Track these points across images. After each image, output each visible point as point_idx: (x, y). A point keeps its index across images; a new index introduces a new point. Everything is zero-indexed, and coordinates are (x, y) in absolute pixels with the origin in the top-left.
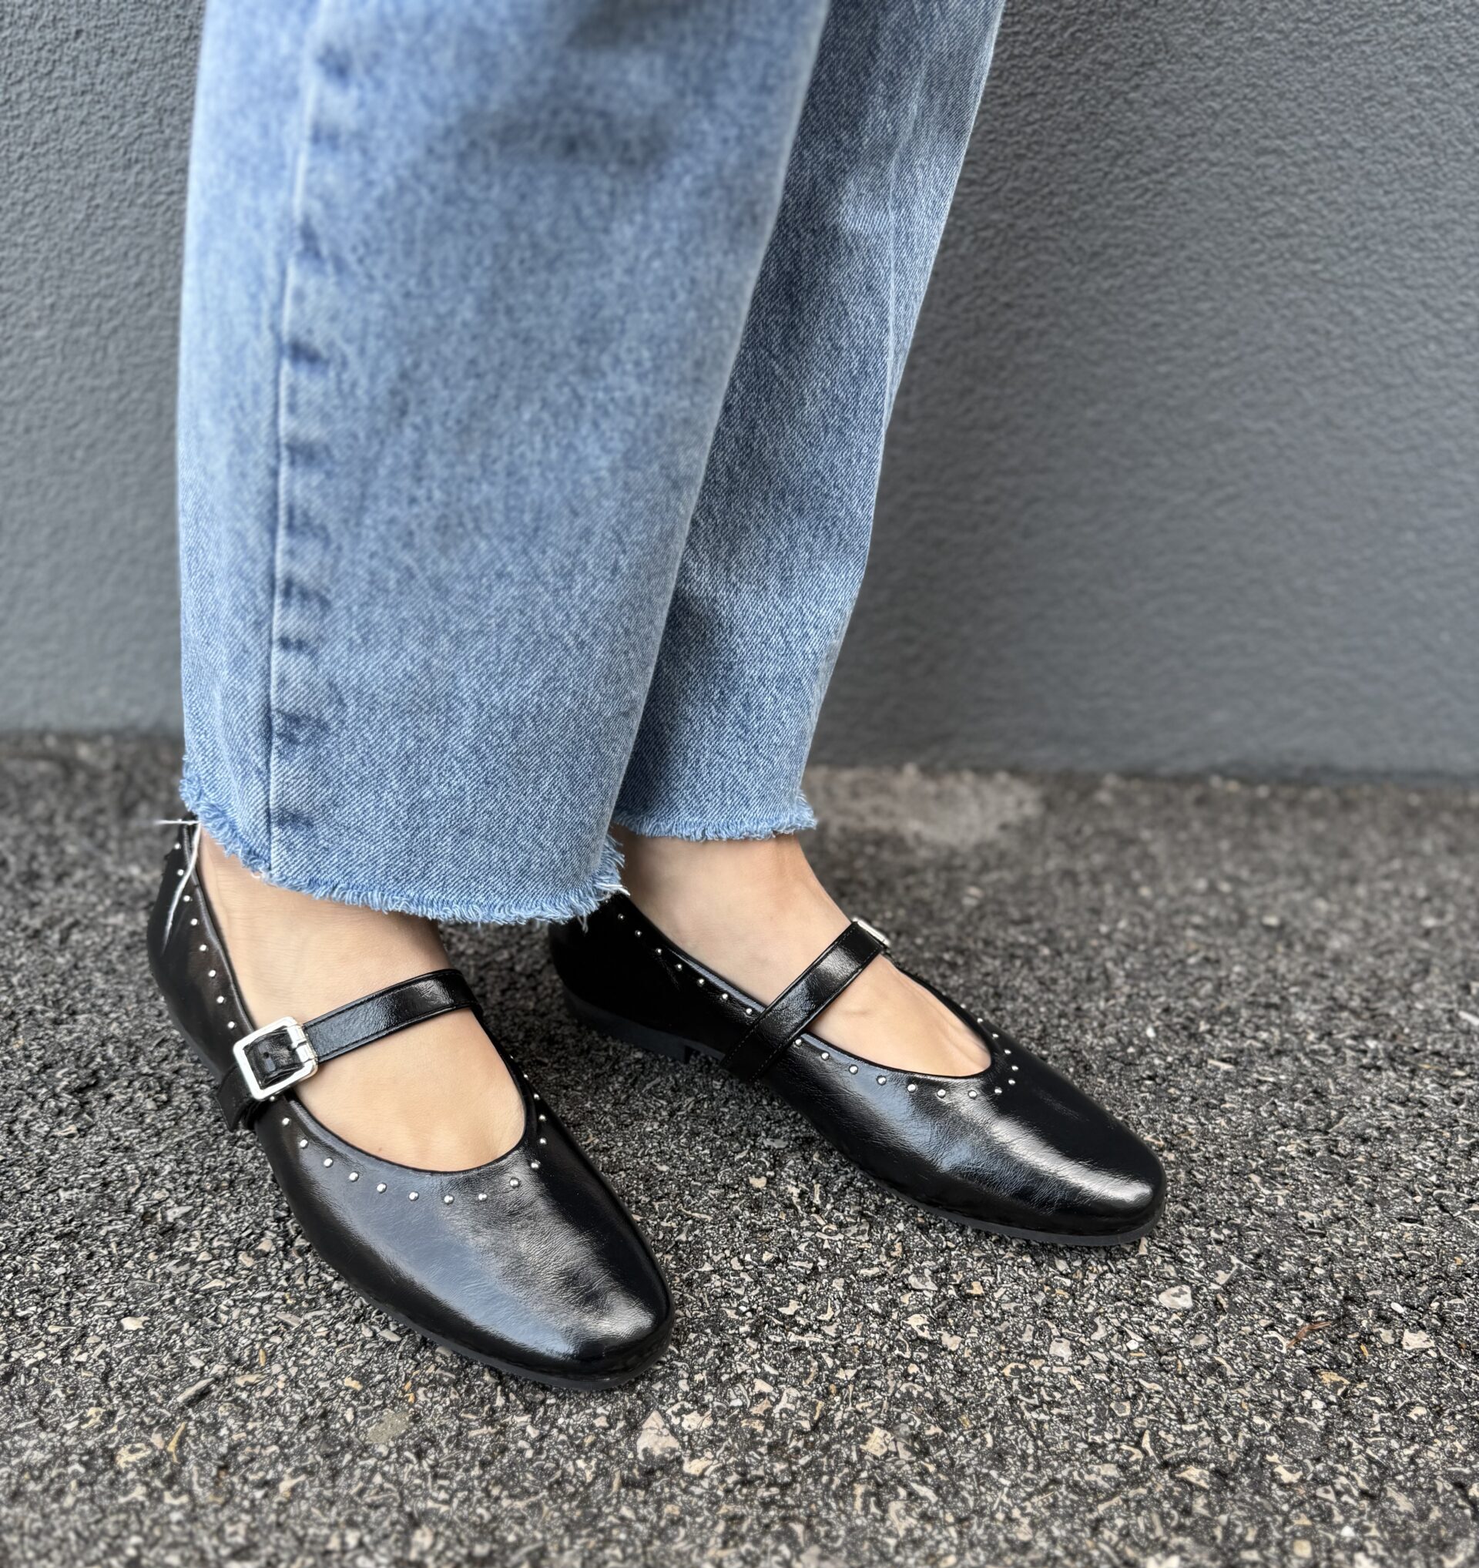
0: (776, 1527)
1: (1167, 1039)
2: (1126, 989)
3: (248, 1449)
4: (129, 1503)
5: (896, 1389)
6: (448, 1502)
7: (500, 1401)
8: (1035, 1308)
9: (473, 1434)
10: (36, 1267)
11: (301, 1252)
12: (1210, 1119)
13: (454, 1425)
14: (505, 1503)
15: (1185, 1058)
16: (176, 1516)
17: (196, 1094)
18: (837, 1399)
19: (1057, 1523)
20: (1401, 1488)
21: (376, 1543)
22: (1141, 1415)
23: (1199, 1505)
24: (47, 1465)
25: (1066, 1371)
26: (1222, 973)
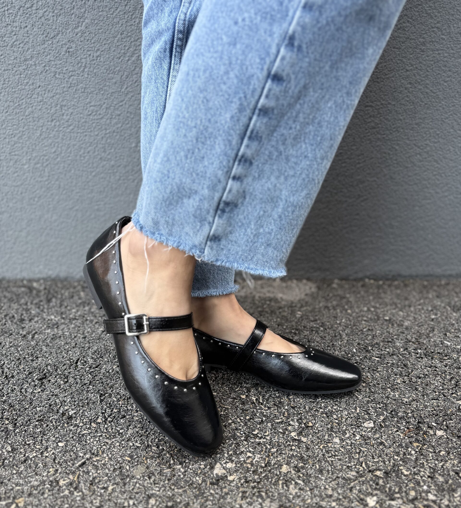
0: (257, 494)
1: (360, 352)
2: (346, 338)
3: (98, 478)
4: (64, 495)
5: (289, 454)
6: (159, 491)
7: (172, 462)
8: (328, 429)
9: (165, 471)
10: (31, 429)
11: (110, 422)
12: (374, 374)
13: (159, 469)
14: (176, 490)
15: (365, 357)
16: (78, 498)
17: (75, 379)
18: (272, 457)
19: (340, 489)
20: (440, 475)
21: (139, 503)
22: (362, 457)
23: (381, 482)
24: (38, 486)
25: (338, 446)
26: (374, 333)
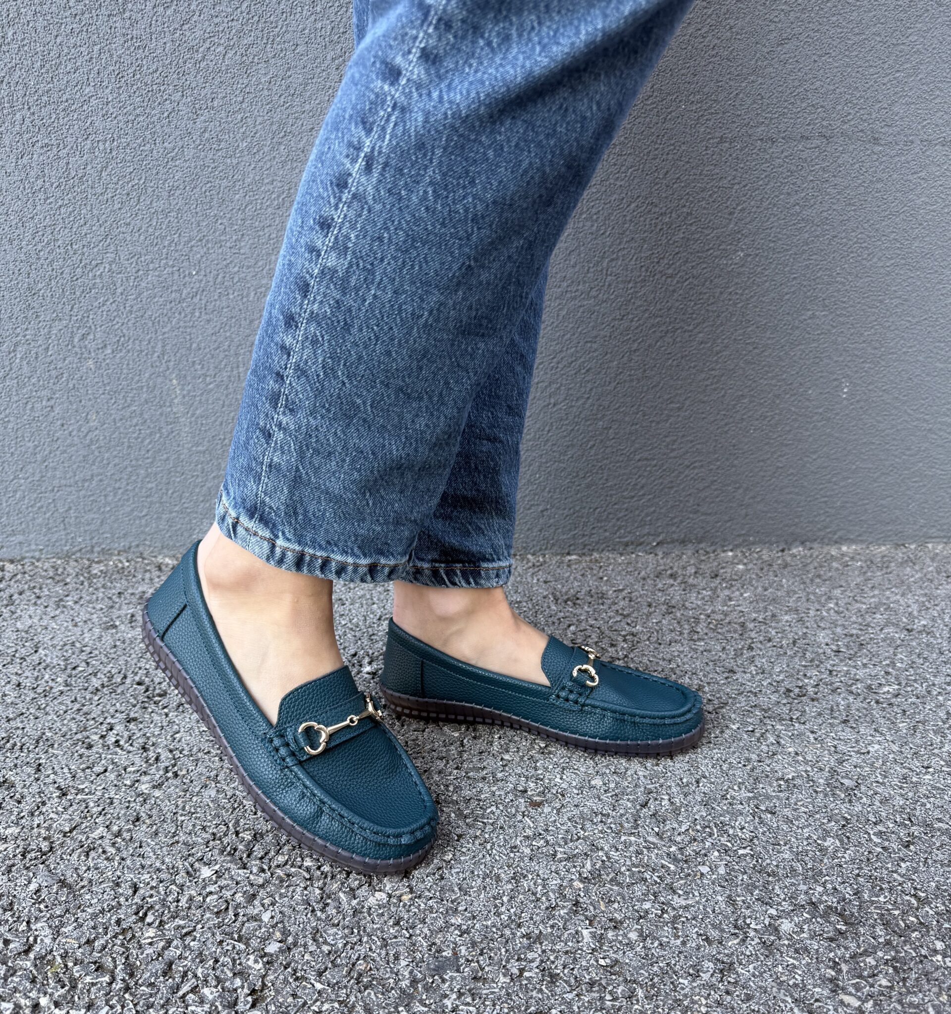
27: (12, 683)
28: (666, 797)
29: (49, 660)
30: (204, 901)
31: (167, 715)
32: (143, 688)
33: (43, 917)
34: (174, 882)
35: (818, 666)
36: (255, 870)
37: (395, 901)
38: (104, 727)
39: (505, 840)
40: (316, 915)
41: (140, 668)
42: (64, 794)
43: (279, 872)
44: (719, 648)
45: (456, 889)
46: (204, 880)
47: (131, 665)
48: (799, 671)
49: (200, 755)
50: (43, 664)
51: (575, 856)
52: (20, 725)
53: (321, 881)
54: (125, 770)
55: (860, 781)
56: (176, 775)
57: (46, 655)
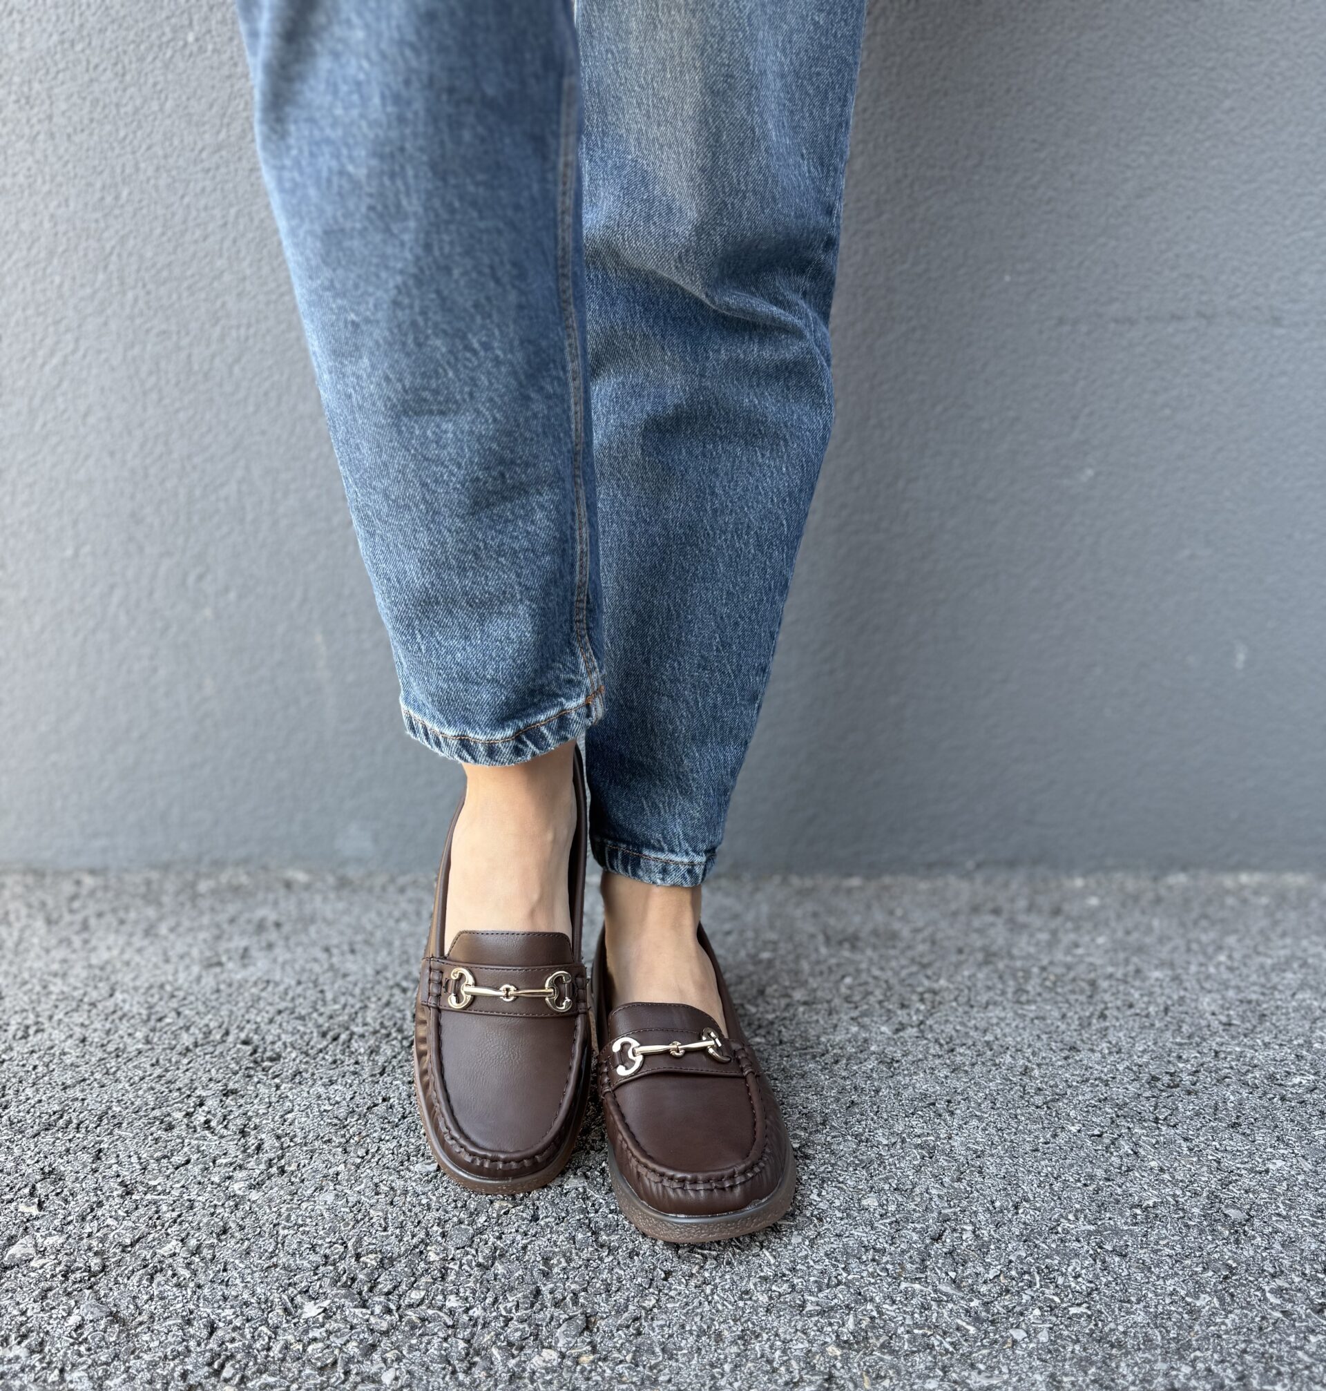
27: (75, 1037)
28: (970, 1228)
29: (127, 1007)
30: (304, 1351)
31: (278, 1087)
32: (249, 1049)
33: (84, 1363)
34: (265, 1322)
35: (1198, 1045)
36: (378, 1310)
37: (569, 1363)
38: (192, 1101)
39: (733, 1282)
40: (457, 1379)
41: (248, 1022)
42: (128, 1193)
43: (412, 1315)
44: (1056, 1014)
45: (657, 1350)
46: (306, 1321)
47: (237, 1017)
48: (1170, 1051)
49: (316, 1144)
50: (119, 1013)
51: (832, 1309)
52: (80, 1095)
53: (469, 1331)
54: (214, 1162)
55: (1253, 1213)
56: (282, 1171)
57: (124, 1001)
